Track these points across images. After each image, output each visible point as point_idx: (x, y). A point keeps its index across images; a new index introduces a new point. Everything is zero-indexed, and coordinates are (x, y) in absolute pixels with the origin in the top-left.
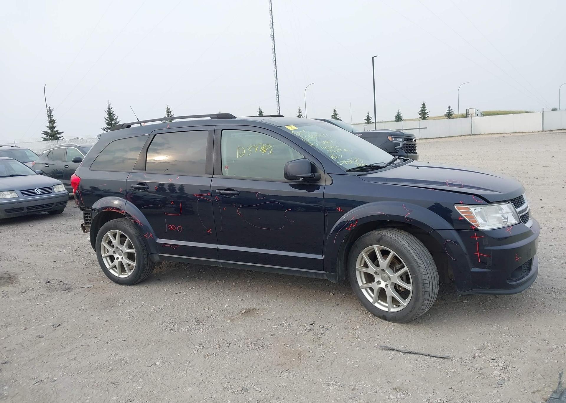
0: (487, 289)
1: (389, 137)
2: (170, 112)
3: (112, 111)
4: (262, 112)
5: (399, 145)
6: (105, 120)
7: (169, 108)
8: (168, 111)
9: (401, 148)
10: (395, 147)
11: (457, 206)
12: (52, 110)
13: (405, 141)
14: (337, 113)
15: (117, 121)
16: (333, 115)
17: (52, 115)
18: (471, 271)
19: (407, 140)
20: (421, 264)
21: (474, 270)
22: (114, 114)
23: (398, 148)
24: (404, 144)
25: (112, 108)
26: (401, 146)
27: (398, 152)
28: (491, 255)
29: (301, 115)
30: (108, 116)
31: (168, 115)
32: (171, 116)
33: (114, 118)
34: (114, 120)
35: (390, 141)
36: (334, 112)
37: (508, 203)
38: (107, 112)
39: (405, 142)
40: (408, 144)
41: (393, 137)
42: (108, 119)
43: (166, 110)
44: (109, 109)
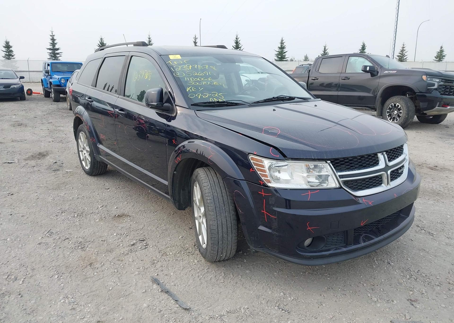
0: (276, 252)
1: (423, 76)
2: (284, 43)
3: (238, 41)
4: (365, 46)
5: (434, 85)
6: (233, 47)
7: (283, 40)
8: (282, 42)
9: (436, 89)
10: (428, 88)
11: (252, 156)
12: (197, 38)
13: (442, 81)
14: (444, 50)
15: (241, 49)
16: (439, 52)
17: (197, 42)
18: (258, 228)
19: (445, 81)
20: (211, 209)
21: (261, 228)
22: (240, 43)
23: (432, 89)
24: (440, 85)
25: (238, 38)
26: (436, 87)
27: (431, 93)
28: (277, 216)
29: (405, 50)
30: (235, 44)
31: (281, 45)
32: (284, 46)
33: (240, 46)
34: (240, 48)
35: (425, 81)
36: (440, 49)
37: (325, 162)
38: (235, 41)
39: (442, 83)
40: (446, 86)
41: (428, 76)
42: (235, 47)
43: (280, 41)
44: (237, 39)
